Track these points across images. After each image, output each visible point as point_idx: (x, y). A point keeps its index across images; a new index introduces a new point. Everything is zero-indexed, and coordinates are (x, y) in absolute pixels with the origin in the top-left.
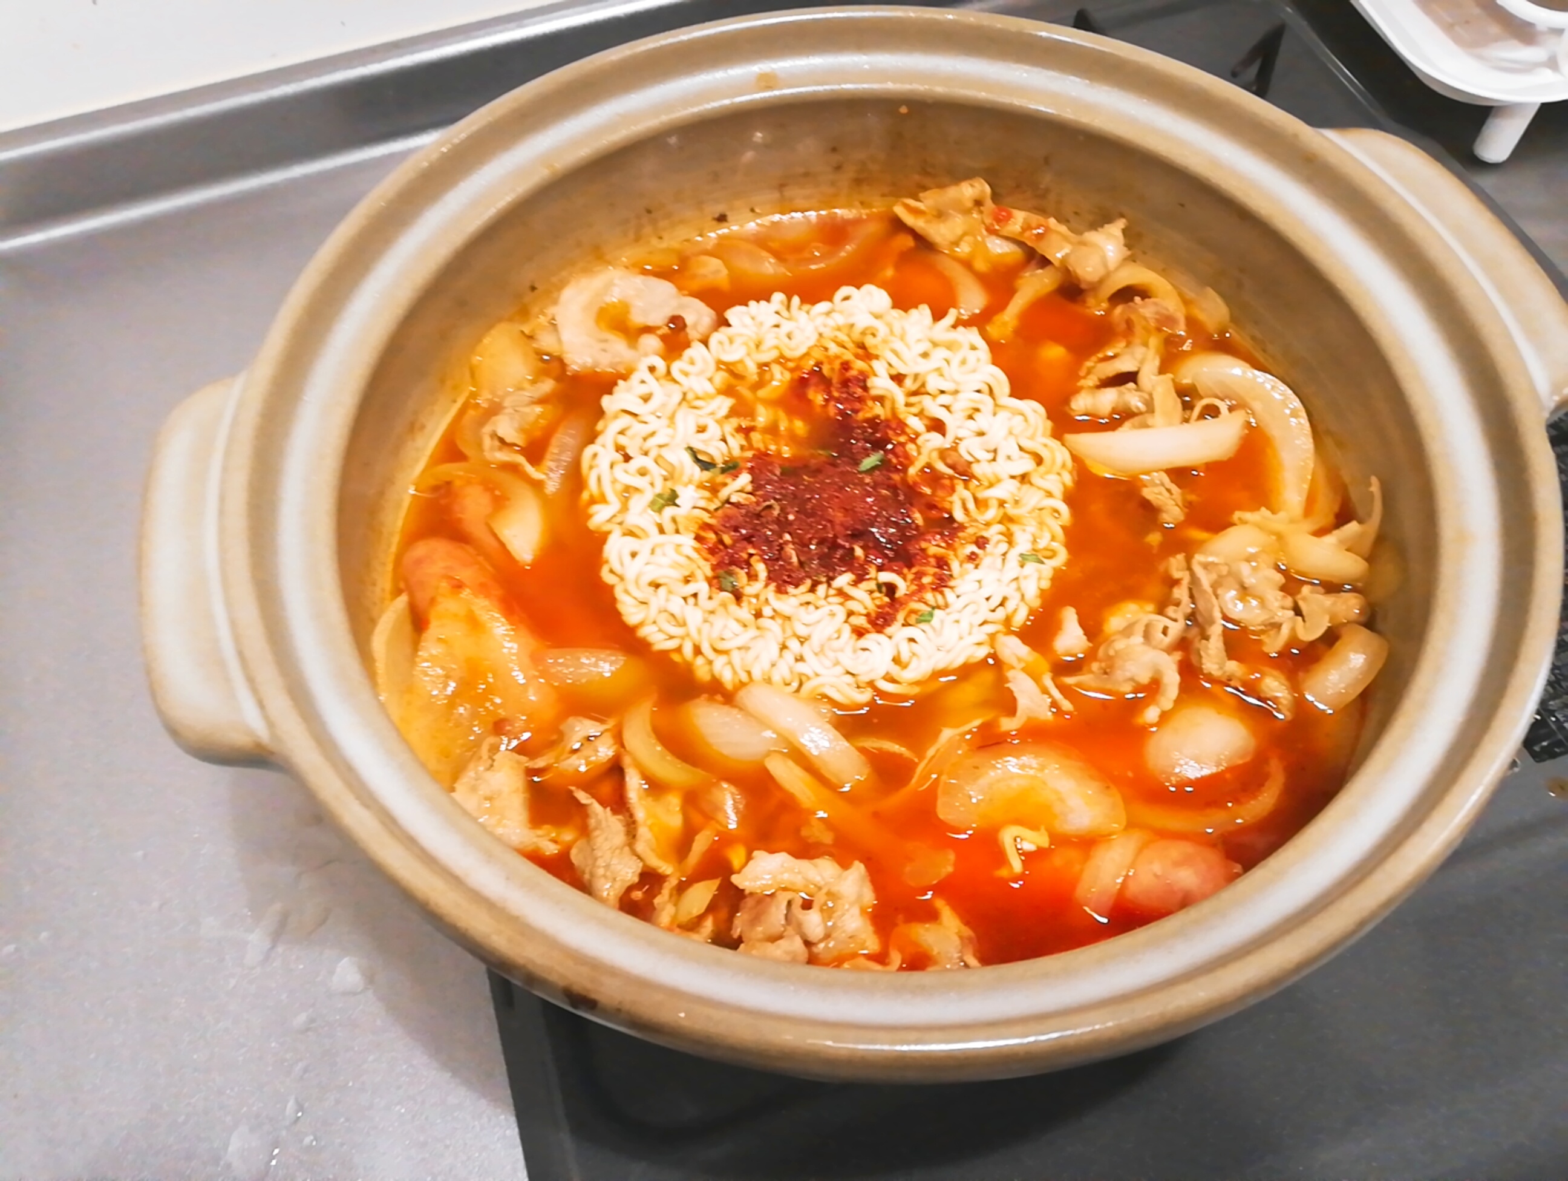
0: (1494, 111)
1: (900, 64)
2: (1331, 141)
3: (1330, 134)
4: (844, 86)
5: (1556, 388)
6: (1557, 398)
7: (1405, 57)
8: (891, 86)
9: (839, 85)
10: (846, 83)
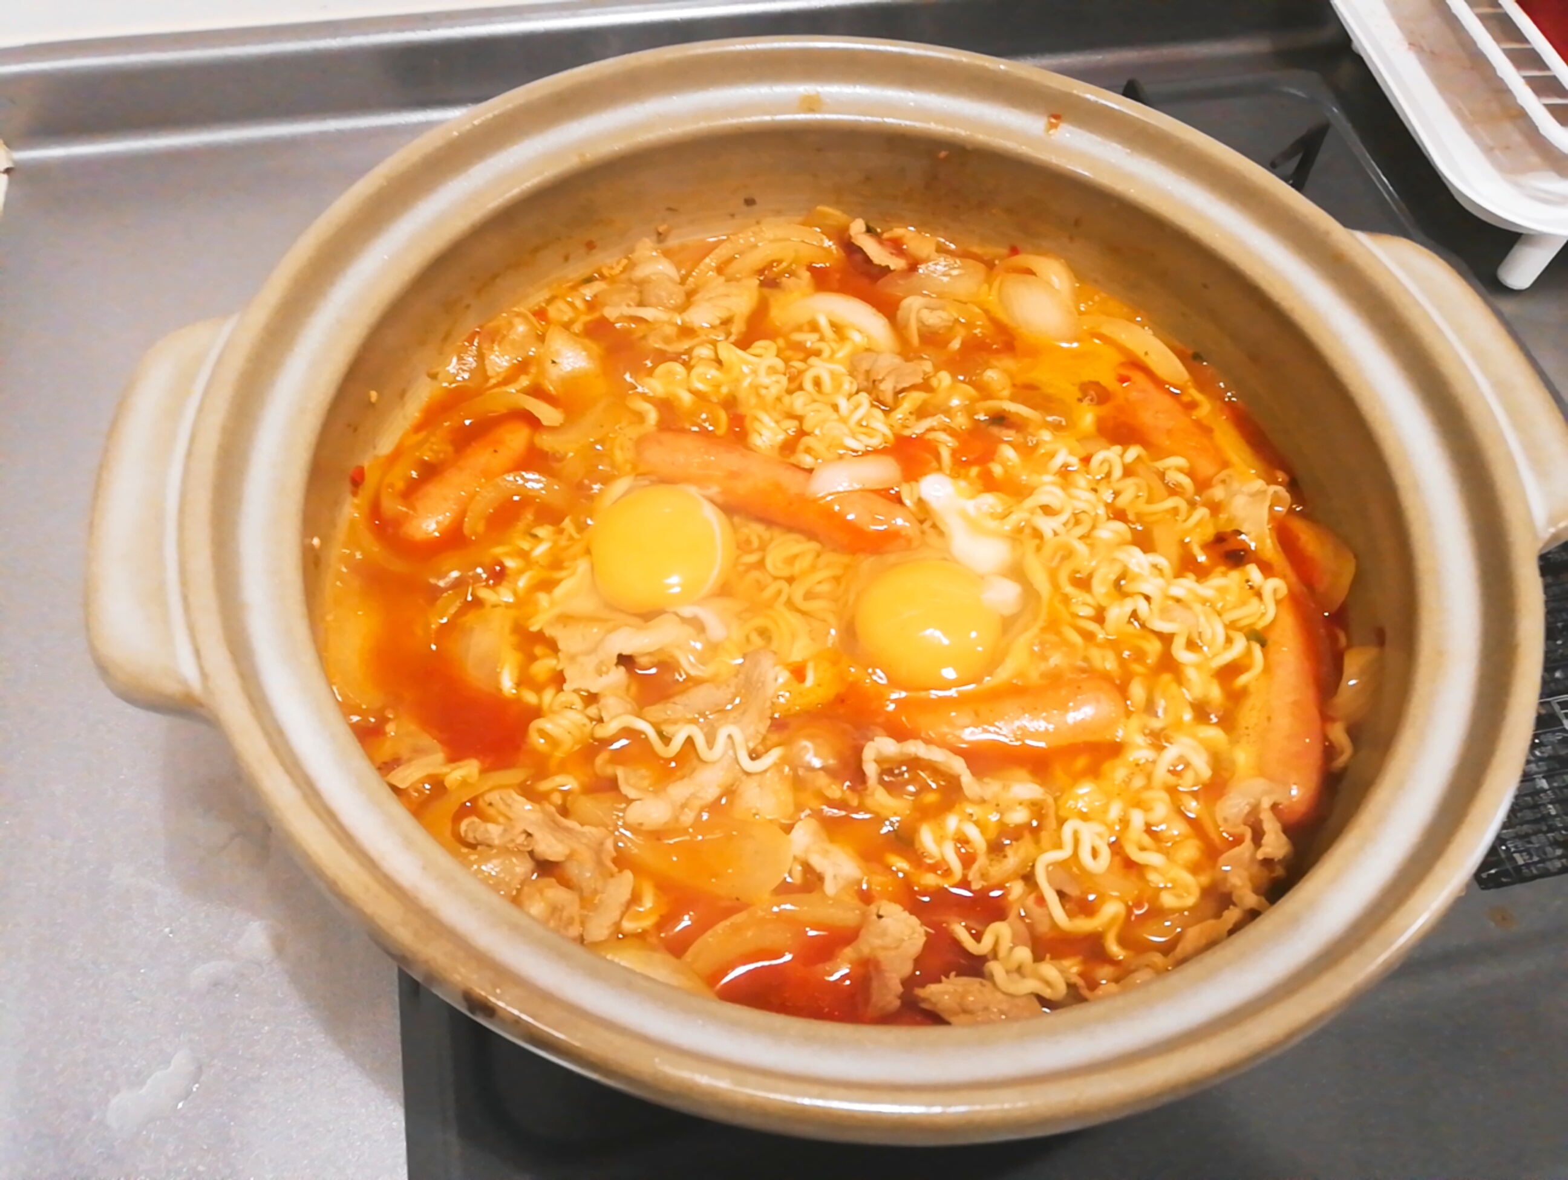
0: (1523, 237)
1: (945, 106)
2: (1361, 244)
3: (1361, 236)
4: (887, 120)
5: (1552, 520)
6: (1552, 530)
7: (1442, 174)
8: (933, 127)
9: (882, 117)
10: (889, 116)
